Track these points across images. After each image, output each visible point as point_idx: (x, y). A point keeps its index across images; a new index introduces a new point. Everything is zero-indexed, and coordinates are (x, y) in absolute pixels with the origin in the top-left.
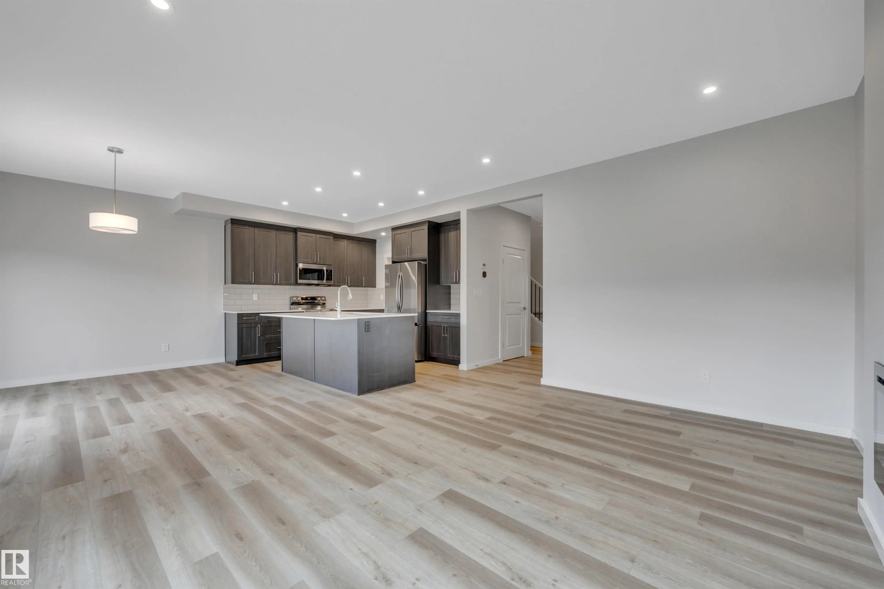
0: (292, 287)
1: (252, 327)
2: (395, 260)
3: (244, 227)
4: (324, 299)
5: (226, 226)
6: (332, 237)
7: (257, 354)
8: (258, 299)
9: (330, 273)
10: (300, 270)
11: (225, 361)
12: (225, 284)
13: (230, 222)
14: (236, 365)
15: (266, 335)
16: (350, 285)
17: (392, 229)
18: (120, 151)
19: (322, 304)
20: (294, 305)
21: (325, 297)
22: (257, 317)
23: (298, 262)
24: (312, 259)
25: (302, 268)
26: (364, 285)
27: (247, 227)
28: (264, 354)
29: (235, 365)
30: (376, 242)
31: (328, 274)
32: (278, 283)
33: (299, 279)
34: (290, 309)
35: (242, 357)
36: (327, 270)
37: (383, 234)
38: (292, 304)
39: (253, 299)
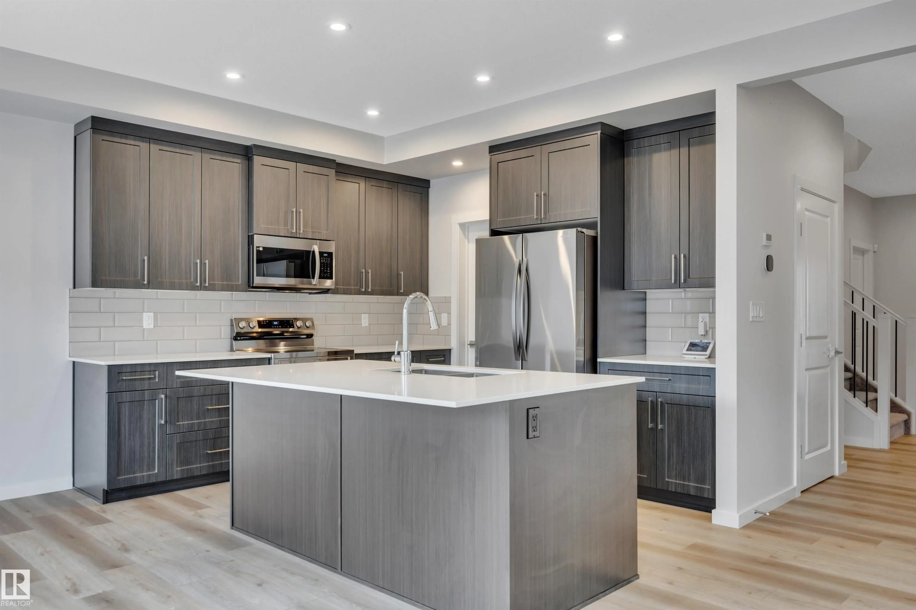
0: (237, 295)
1: (144, 400)
2: (498, 227)
3: (124, 141)
4: (311, 324)
5: (78, 137)
6: (334, 170)
7: (156, 471)
8: (154, 326)
9: (327, 257)
10: (258, 252)
11: (71, 487)
12: (74, 288)
13: (90, 126)
14: (104, 503)
15: (178, 422)
16: (371, 289)
17: (491, 148)
19: (305, 336)
20: (240, 340)
21: (311, 320)
22: (157, 372)
23: (254, 233)
24: (286, 224)
25: (263, 248)
26: (402, 291)
27: (130, 139)
28: (172, 468)
29: (102, 501)
30: (428, 187)
31: (324, 263)
32: (207, 285)
33: (257, 276)
34: (232, 350)
35: (119, 479)
36: (321, 254)
37: (457, 163)
38: (235, 339)
39: (143, 326)
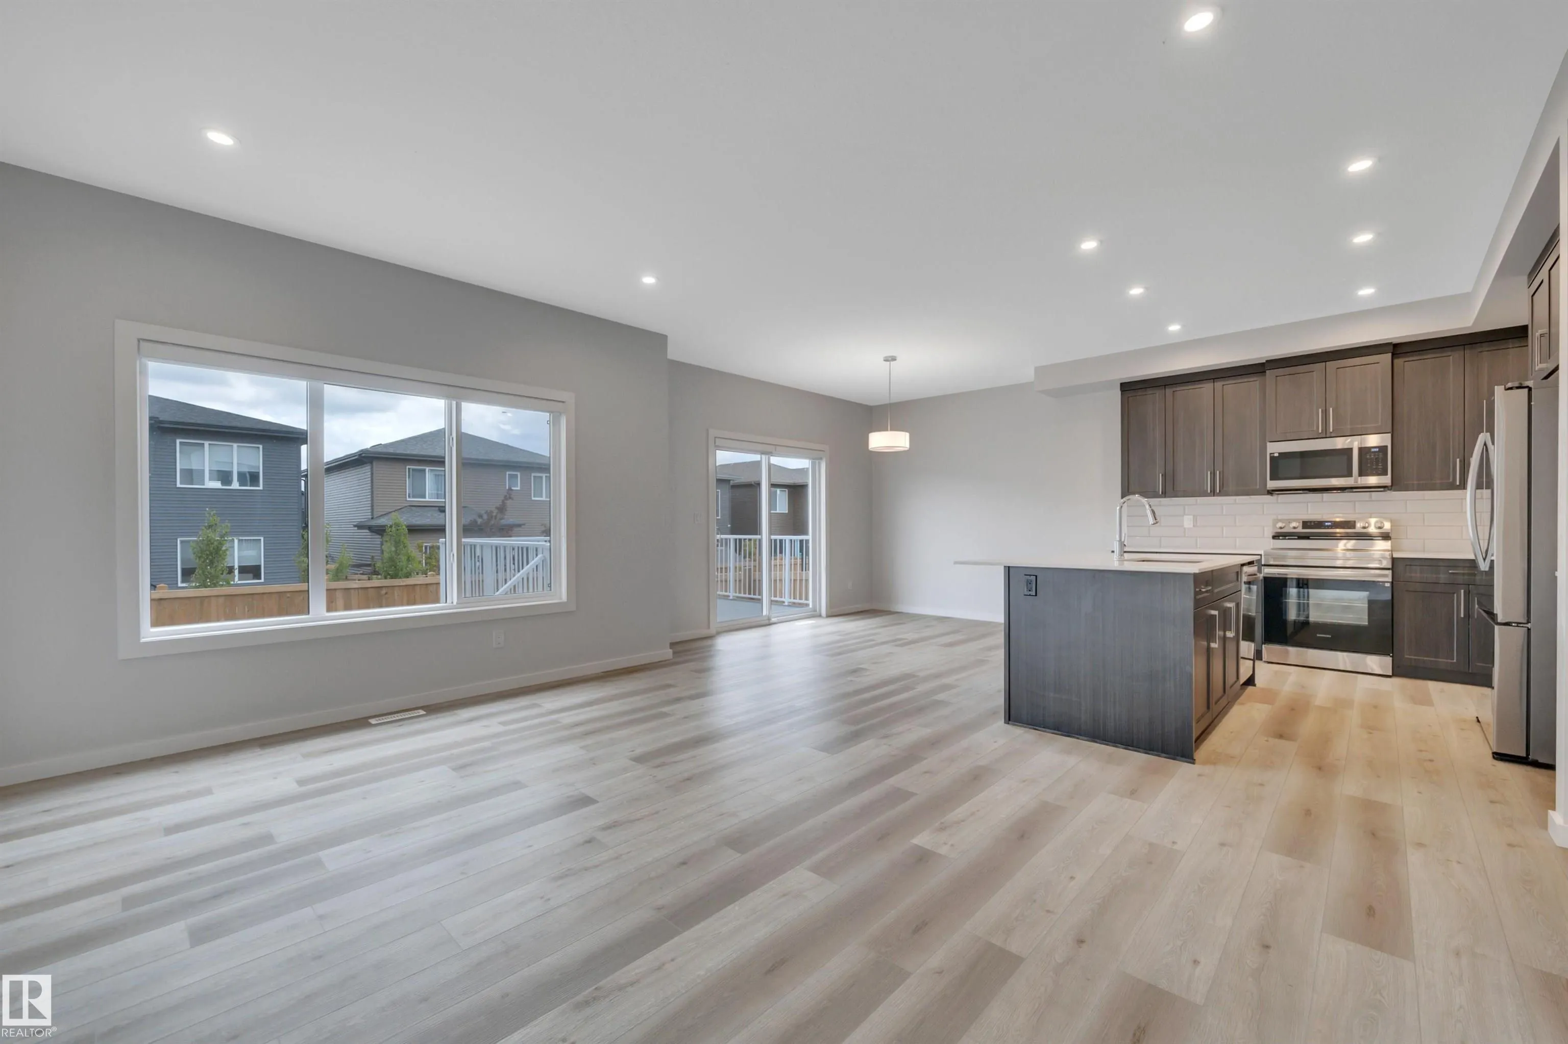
3: (1145, 393)
8: (1194, 526)
9: (1377, 452)
10: (1271, 457)
13: (1121, 389)
18: (894, 359)
20: (1285, 539)
23: (1268, 440)
24: (1311, 427)
27: (1150, 390)
31: (1372, 458)
32: (1218, 491)
33: (1270, 479)
36: (1364, 450)
38: (1276, 537)
39: (1183, 526)
